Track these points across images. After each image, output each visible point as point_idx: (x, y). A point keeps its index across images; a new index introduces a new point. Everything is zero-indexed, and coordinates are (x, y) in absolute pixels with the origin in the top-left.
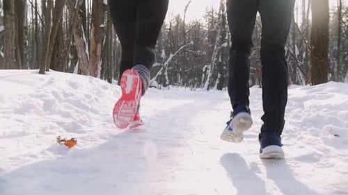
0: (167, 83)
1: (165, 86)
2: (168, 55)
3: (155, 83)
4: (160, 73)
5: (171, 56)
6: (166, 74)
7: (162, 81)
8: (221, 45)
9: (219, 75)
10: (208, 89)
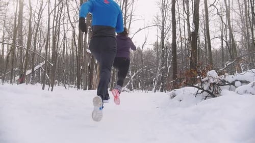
0: (133, 89)
1: (131, 90)
2: (133, 74)
3: (126, 89)
4: (128, 84)
5: (135, 74)
6: (132, 84)
7: (130, 88)
8: (161, 67)
9: (161, 84)
10: (155, 92)
